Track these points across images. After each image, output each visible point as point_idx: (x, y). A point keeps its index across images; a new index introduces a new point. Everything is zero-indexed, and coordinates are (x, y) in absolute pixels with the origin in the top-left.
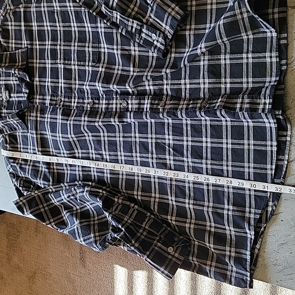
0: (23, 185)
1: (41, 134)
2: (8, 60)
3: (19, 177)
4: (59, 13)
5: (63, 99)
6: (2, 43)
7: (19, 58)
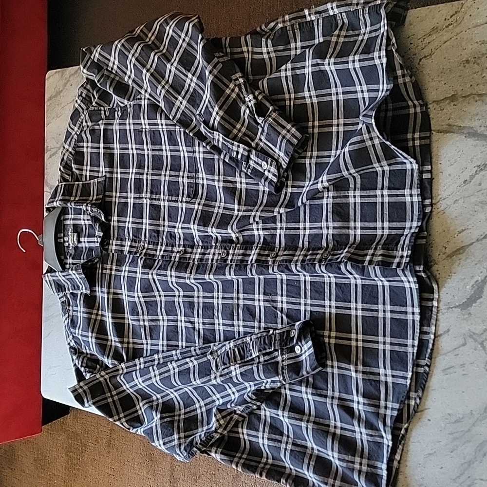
0: (86, 364)
1: (114, 293)
2: (79, 193)
3: (83, 353)
4: (147, 133)
5: (146, 246)
6: (74, 170)
7: (94, 190)
